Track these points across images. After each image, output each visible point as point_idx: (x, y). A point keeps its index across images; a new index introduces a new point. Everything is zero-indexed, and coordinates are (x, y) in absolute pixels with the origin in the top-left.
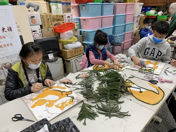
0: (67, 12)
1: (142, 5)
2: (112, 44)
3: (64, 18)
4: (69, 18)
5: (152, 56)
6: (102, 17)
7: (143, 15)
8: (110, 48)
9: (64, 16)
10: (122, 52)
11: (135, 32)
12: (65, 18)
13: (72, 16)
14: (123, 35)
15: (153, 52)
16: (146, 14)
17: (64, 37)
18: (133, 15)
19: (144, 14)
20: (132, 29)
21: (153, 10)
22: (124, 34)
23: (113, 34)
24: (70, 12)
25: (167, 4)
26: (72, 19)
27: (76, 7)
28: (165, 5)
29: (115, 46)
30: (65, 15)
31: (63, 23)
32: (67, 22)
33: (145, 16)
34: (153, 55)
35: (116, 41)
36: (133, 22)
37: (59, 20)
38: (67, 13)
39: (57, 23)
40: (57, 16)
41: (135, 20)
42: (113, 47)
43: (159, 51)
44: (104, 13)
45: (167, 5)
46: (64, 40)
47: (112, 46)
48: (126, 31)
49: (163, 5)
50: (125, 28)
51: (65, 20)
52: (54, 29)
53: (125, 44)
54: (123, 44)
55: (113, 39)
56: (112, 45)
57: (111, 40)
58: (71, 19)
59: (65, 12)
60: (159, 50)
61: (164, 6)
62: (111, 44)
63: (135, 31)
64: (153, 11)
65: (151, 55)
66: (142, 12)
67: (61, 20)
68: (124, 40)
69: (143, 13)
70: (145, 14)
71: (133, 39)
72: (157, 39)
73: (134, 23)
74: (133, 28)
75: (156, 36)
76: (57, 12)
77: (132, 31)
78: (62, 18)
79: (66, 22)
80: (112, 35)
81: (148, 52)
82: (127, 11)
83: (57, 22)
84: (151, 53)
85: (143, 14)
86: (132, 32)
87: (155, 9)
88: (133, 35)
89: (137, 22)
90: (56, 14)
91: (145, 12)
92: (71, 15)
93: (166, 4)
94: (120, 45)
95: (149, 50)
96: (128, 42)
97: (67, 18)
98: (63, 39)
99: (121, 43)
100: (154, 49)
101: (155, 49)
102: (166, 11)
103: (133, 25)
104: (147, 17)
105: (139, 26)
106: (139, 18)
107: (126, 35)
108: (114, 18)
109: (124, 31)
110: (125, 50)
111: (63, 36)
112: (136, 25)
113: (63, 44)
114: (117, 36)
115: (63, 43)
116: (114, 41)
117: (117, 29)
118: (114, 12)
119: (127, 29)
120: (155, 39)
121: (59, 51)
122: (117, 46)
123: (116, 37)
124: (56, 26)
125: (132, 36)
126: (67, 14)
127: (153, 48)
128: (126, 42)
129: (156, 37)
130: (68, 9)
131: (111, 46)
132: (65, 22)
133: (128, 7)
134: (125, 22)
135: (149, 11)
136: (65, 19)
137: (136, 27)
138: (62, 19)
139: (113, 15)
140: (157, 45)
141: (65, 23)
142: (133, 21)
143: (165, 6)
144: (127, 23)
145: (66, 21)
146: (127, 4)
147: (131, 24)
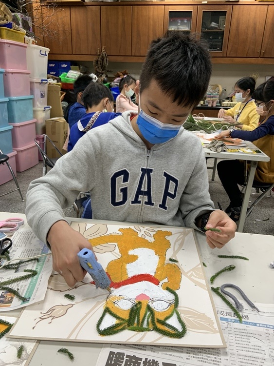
1: (47, 54)
5: (146, 203)
7: (55, 82)
10: (13, 182)
11: (41, 123)
14: (10, 132)
15: (144, 188)
16: (60, 78)
18: (28, 76)
19: (56, 79)
20: (32, 115)
21: (74, 70)
22: (11, 127)
25: (102, 57)
28: (100, 59)
33: (59, 83)
34: (146, 199)
36: (32, 97)
41: (37, 92)
43: (169, 178)
45: (103, 60)
48: (16, 119)
49: (95, 59)
50: (10, 110)
53: (23, 157)
54: (16, 156)
60: (165, 174)
61: (97, 61)
63: (42, 121)
64: (75, 72)
65: (139, 202)
66: (48, 73)
68: (15, 144)
69: (52, 77)
70: (59, 80)
71: (41, 140)
72: (160, 124)
73: (36, 99)
74: (34, 112)
75: (155, 110)
77: (35, 120)
81: (124, 191)
82: (8, 63)
84: (139, 192)
85: (54, 80)
86: (36, 123)
87: (79, 67)
88: (40, 131)
89: (42, 96)
91: (58, 74)
93: (100, 57)
95: (126, 180)
96: (30, 150)
99: (4, 156)
100: (147, 172)
101: (151, 171)
102: (102, 74)
103: (34, 105)
104: (64, 86)
105: (51, 107)
106: (45, 88)
107: (17, 130)
109: (11, 119)
112: (41, 104)
119: (17, 114)
120: (151, 125)
125: (36, 134)
127: (142, 169)
128: (22, 151)
129: (154, 115)
133: (8, 51)
134: (7, 93)
135: (65, 73)
137: (43, 109)
140: (153, 154)
142: (32, 93)
143: (99, 62)
144: (14, 98)
146: (5, 43)
147: (28, 101)
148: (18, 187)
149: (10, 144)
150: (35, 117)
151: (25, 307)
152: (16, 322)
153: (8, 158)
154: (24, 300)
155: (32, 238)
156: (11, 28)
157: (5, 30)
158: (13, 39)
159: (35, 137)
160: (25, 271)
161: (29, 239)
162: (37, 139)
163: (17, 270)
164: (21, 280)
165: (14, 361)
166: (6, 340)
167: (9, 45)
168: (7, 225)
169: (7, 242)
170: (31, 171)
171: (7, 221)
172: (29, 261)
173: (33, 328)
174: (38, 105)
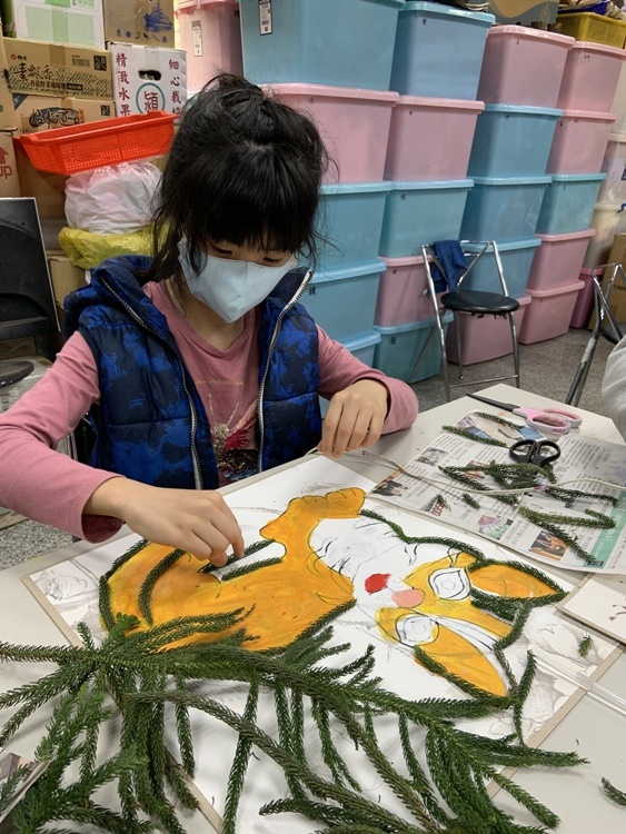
0: (143, 38)
2: (454, 303)
3: (117, 76)
4: (151, 87)
6: (393, 96)
8: (434, 328)
9: (115, 64)
10: (511, 359)
11: (603, 242)
12: (124, 76)
13: (175, 73)
14: (532, 254)
17: (87, 215)
18: (609, 127)
20: (587, 221)
22: (536, 242)
23: (462, 236)
24: (165, 40)
26: (175, 95)
27: (220, 16)
29: (474, 313)
30: (122, 58)
31: (105, 110)
32: (134, 111)
35: (482, 284)
36: (598, 176)
37: (75, 87)
38: (139, 43)
39: (52, 109)
40: (57, 52)
41: (618, 166)
42: (454, 322)
44: (417, 76)
46: (85, 236)
47: (449, 316)
48: (553, 225)
50: (547, 205)
51: (124, 94)
52: (15, 141)
53: (540, 311)
54: (528, 307)
55: (459, 268)
56: (454, 309)
57: (451, 272)
58: (169, 97)
59: (123, 32)
62: (443, 299)
63: (607, 236)
67: (90, 93)
68: (532, 282)
73: (608, 184)
74: (597, 212)
76: (60, 24)
77: (591, 233)
78: (100, 74)
79: (125, 107)
80: (456, 244)
82: (574, 97)
83: (57, 103)
86: (590, 239)
88: (594, 258)
90: (47, 39)
92: (174, 65)
94: (503, 313)
96: (558, 300)
97: (135, 81)
98: (85, 224)
99: (510, 301)
103: (600, 196)
107: (548, 250)
108: (485, 125)
109: (542, 225)
110: (535, 348)
111: (82, 206)
112: (617, 195)
113: (80, 263)
114: (490, 249)
115: (81, 257)
116: (468, 280)
117: (495, 206)
118: (489, 86)
119: (557, 214)
121: (43, 313)
122: (482, 314)
123: (485, 262)
124: (44, 129)
125: (583, 266)
126: (139, 55)
128: (542, 299)
130: (147, 18)
131: (442, 315)
132: (120, 109)
133: (581, 67)
134: (551, 166)
136: (118, 86)
137: (619, 208)
138: (94, 86)
139: (481, 105)
141: (120, 115)
142: (605, 168)
144: (563, 177)
145: (131, 103)
146: (580, 49)
147: (590, 186)
148: (517, 373)
149: (524, 278)
150: (593, 225)
151: (593, 574)
152: (575, 592)
153: (516, 307)
154: (590, 560)
155: (599, 458)
156: (603, 14)
157: (588, 20)
158: (599, 40)
159: (578, 270)
160: (588, 512)
161: (594, 459)
162: (582, 277)
163: (569, 503)
164: (579, 525)
165: (571, 655)
166: (554, 614)
167: (587, 54)
168: (546, 419)
169: (548, 450)
170: (546, 346)
171: (545, 411)
172: (596, 496)
173: (612, 619)
174: (608, 198)
